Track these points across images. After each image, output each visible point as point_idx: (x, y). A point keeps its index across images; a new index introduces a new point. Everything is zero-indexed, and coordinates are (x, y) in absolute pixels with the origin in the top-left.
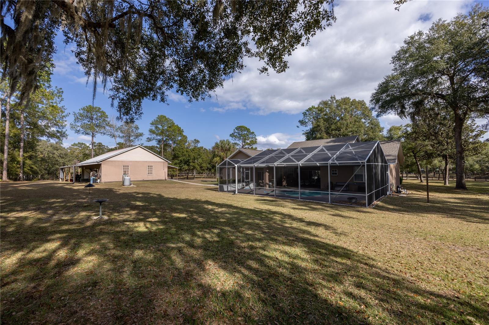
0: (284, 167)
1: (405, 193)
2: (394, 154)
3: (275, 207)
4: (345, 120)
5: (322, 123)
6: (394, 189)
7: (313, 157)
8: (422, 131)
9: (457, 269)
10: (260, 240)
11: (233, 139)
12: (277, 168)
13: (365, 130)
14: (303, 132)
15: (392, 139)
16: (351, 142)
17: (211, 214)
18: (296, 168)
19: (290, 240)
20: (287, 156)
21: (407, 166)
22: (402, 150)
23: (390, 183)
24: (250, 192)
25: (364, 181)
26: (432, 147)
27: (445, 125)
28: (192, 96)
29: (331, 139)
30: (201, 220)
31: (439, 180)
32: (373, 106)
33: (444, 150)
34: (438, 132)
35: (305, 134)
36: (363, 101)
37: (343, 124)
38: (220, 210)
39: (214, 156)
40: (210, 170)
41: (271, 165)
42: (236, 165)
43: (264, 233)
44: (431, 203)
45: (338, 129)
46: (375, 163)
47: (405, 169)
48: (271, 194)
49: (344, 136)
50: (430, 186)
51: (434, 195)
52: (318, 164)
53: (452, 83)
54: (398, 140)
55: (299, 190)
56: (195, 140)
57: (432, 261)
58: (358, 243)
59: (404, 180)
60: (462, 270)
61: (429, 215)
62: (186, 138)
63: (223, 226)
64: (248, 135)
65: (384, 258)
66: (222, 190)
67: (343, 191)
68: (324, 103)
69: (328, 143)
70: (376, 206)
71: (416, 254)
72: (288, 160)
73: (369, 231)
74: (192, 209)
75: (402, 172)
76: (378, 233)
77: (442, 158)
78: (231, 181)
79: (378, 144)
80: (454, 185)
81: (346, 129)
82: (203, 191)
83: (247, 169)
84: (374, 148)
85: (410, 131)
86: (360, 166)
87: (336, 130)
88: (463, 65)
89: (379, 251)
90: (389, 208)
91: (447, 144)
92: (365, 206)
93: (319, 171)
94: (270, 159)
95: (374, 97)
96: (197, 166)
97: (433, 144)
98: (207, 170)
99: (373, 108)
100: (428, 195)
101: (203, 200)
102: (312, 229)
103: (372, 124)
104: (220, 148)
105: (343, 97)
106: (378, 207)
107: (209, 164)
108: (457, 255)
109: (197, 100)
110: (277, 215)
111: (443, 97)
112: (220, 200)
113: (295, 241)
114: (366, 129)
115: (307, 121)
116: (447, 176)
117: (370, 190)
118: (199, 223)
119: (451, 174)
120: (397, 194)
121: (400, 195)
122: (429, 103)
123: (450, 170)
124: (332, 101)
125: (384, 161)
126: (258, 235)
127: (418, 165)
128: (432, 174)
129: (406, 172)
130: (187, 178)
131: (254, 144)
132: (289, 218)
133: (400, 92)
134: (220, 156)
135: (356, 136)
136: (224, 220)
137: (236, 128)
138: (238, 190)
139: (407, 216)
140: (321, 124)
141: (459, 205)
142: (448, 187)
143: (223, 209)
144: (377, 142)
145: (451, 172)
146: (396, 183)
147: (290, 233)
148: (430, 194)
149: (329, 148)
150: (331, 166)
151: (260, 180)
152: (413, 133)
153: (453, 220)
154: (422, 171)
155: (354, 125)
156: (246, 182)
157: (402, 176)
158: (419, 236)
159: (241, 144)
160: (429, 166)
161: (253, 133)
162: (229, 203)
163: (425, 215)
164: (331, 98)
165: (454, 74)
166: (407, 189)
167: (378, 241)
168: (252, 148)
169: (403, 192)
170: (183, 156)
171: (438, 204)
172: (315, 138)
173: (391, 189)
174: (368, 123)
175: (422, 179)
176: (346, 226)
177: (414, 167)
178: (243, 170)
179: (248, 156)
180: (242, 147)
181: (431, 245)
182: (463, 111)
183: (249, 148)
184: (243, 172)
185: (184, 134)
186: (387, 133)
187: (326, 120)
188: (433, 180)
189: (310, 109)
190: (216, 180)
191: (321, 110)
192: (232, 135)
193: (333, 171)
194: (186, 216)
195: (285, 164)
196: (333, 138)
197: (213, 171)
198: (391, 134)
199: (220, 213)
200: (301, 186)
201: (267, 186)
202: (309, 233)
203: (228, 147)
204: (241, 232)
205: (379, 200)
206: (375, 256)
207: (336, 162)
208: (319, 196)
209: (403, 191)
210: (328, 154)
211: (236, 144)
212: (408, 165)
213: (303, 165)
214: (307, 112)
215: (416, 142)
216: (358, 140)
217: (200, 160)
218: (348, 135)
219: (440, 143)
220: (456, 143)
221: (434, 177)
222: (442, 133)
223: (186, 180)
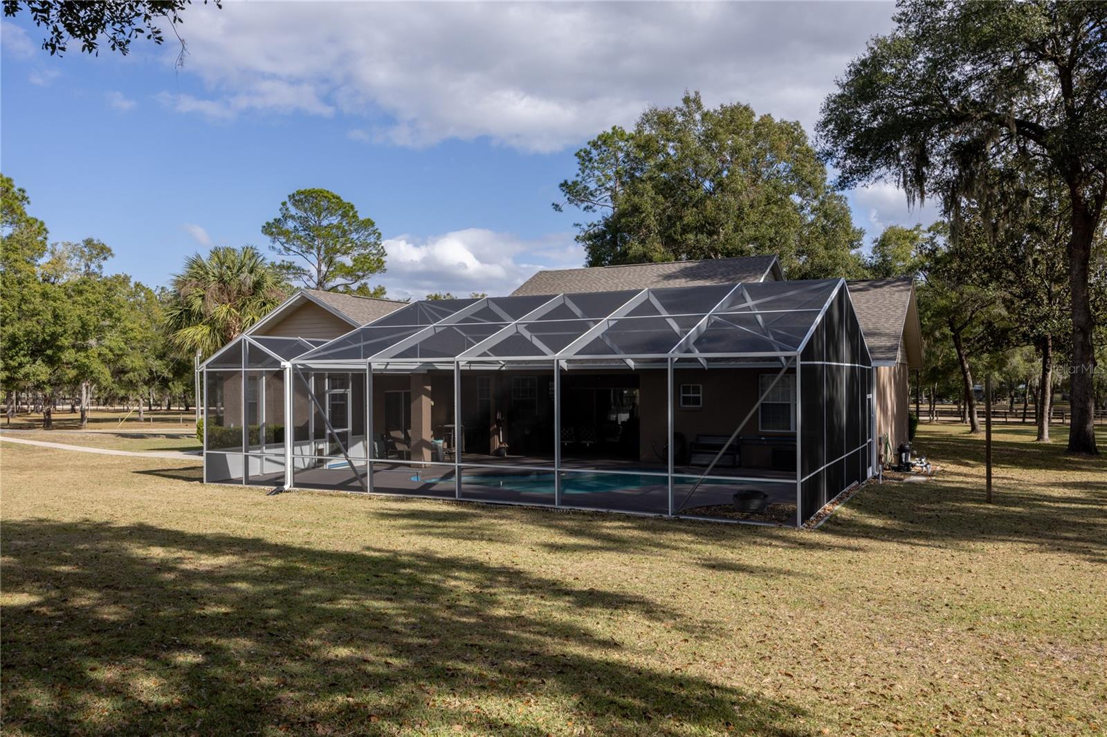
0: (499, 372)
1: (923, 469)
2: (891, 331)
3: (453, 542)
4: (736, 193)
5: (648, 200)
6: (890, 457)
7: (610, 332)
8: (980, 249)
9: (1054, 722)
10: (384, 683)
11: (278, 245)
12: (466, 376)
13: (800, 234)
14: (577, 232)
15: (888, 273)
16: (751, 281)
17: (161, 585)
18: (543, 377)
19: (510, 672)
20: (510, 327)
21: (934, 375)
22: (917, 316)
23: (876, 436)
24: (351, 483)
25: (792, 430)
26: (1008, 308)
27: (1045, 234)
28: (61, 27)
29: (683, 265)
30: (110, 613)
31: (1023, 423)
32: (828, 146)
33: (1041, 319)
34: (1024, 257)
35: (584, 240)
36: (797, 124)
37: (726, 212)
38: (207, 562)
39: (186, 316)
40: (165, 382)
41: (440, 363)
42: (287, 365)
43: (402, 650)
44: (996, 503)
45: (709, 227)
46: (828, 360)
47: (925, 383)
48: (443, 486)
49: (729, 254)
50: (998, 443)
51: (1008, 477)
52: (631, 364)
53: (1067, 90)
54: (907, 278)
55: (556, 469)
56: (89, 243)
57: (988, 702)
58: (760, 664)
59: (923, 423)
60: (1069, 723)
61: (988, 546)
62: (42, 230)
63: (220, 636)
64: (344, 233)
65: (843, 710)
66: (218, 474)
67: (718, 469)
68: (660, 117)
69: (668, 277)
70: (828, 521)
71: (943, 682)
72: (515, 344)
73: (802, 613)
74: (65, 568)
75: (916, 394)
76: (829, 620)
77: (1033, 347)
78: (264, 433)
79: (842, 292)
80: (1064, 440)
81: (737, 229)
82: (128, 484)
83: (339, 378)
84: (827, 305)
85: (945, 249)
86: (778, 370)
87: (700, 229)
88: (1097, 33)
89: (829, 687)
90: (871, 527)
91: (1050, 299)
92: (794, 524)
93: (637, 392)
94: (437, 337)
95: (832, 111)
96: (96, 365)
97: (1009, 296)
98: (147, 383)
99: (829, 155)
100: (989, 476)
101: (123, 523)
102: (597, 622)
103: (826, 216)
104: (214, 285)
105: (727, 104)
106: (836, 526)
107: (161, 357)
108: (1059, 676)
109: (90, 46)
110: (464, 574)
111: (1038, 134)
112: (212, 519)
113: (531, 674)
114: (806, 232)
115: (592, 186)
116: (1047, 408)
117: (811, 462)
118: (102, 627)
119: (1057, 403)
120: (897, 475)
121: (907, 480)
122: (1001, 155)
123: (1055, 389)
124: (688, 115)
125: (860, 354)
126: (378, 658)
127: (964, 372)
128: (1006, 403)
129: (929, 397)
130: (47, 424)
131: (372, 271)
132: (510, 584)
133: (915, 103)
134: (212, 323)
135: (770, 258)
136: (223, 610)
137: (292, 197)
138: (296, 472)
139: (923, 551)
140: (647, 204)
141: (1073, 506)
142: (1047, 447)
143: (223, 560)
144: (839, 285)
145: (1058, 396)
146: (898, 434)
147: (511, 645)
148: (996, 471)
149: (675, 300)
150: (676, 371)
151: (398, 428)
152: (952, 255)
153: (1054, 560)
154: (977, 391)
155: (765, 213)
156: (332, 440)
157: (918, 411)
158: (954, 621)
159: (314, 272)
160: (997, 374)
161: (368, 223)
162: (249, 531)
163: (979, 545)
164: (687, 100)
165: (1073, 60)
166: (929, 457)
167: (828, 649)
168: (363, 290)
169: (917, 468)
170: (23, 315)
171: (1016, 505)
172: (623, 259)
173: (880, 457)
174: (814, 210)
175: (977, 419)
176: (726, 601)
177: (955, 377)
178: (319, 386)
179: (343, 325)
180: (320, 284)
181: (988, 647)
182: (1094, 190)
183: (347, 290)
184: (320, 396)
185: (30, 211)
186: (874, 252)
187: (666, 189)
188: (1006, 423)
189: (603, 141)
190: (193, 430)
191: (646, 147)
192: (273, 229)
193: (686, 390)
194: (34, 599)
195: (500, 362)
196: (689, 259)
197: (178, 388)
198: (884, 256)
199: (209, 576)
200: (565, 453)
201: (427, 453)
202: (585, 637)
203: (250, 280)
204: (302, 656)
205: (840, 500)
206: (814, 705)
207: (697, 354)
208: (632, 490)
209: (918, 464)
210: (670, 321)
211: (289, 267)
212: (935, 369)
213: (572, 366)
214: (594, 153)
215: (961, 287)
216: (775, 272)
217: (113, 340)
218: (742, 252)
219: (1029, 295)
220: (1073, 296)
221: (1011, 413)
222: (1036, 262)
223: (40, 432)
